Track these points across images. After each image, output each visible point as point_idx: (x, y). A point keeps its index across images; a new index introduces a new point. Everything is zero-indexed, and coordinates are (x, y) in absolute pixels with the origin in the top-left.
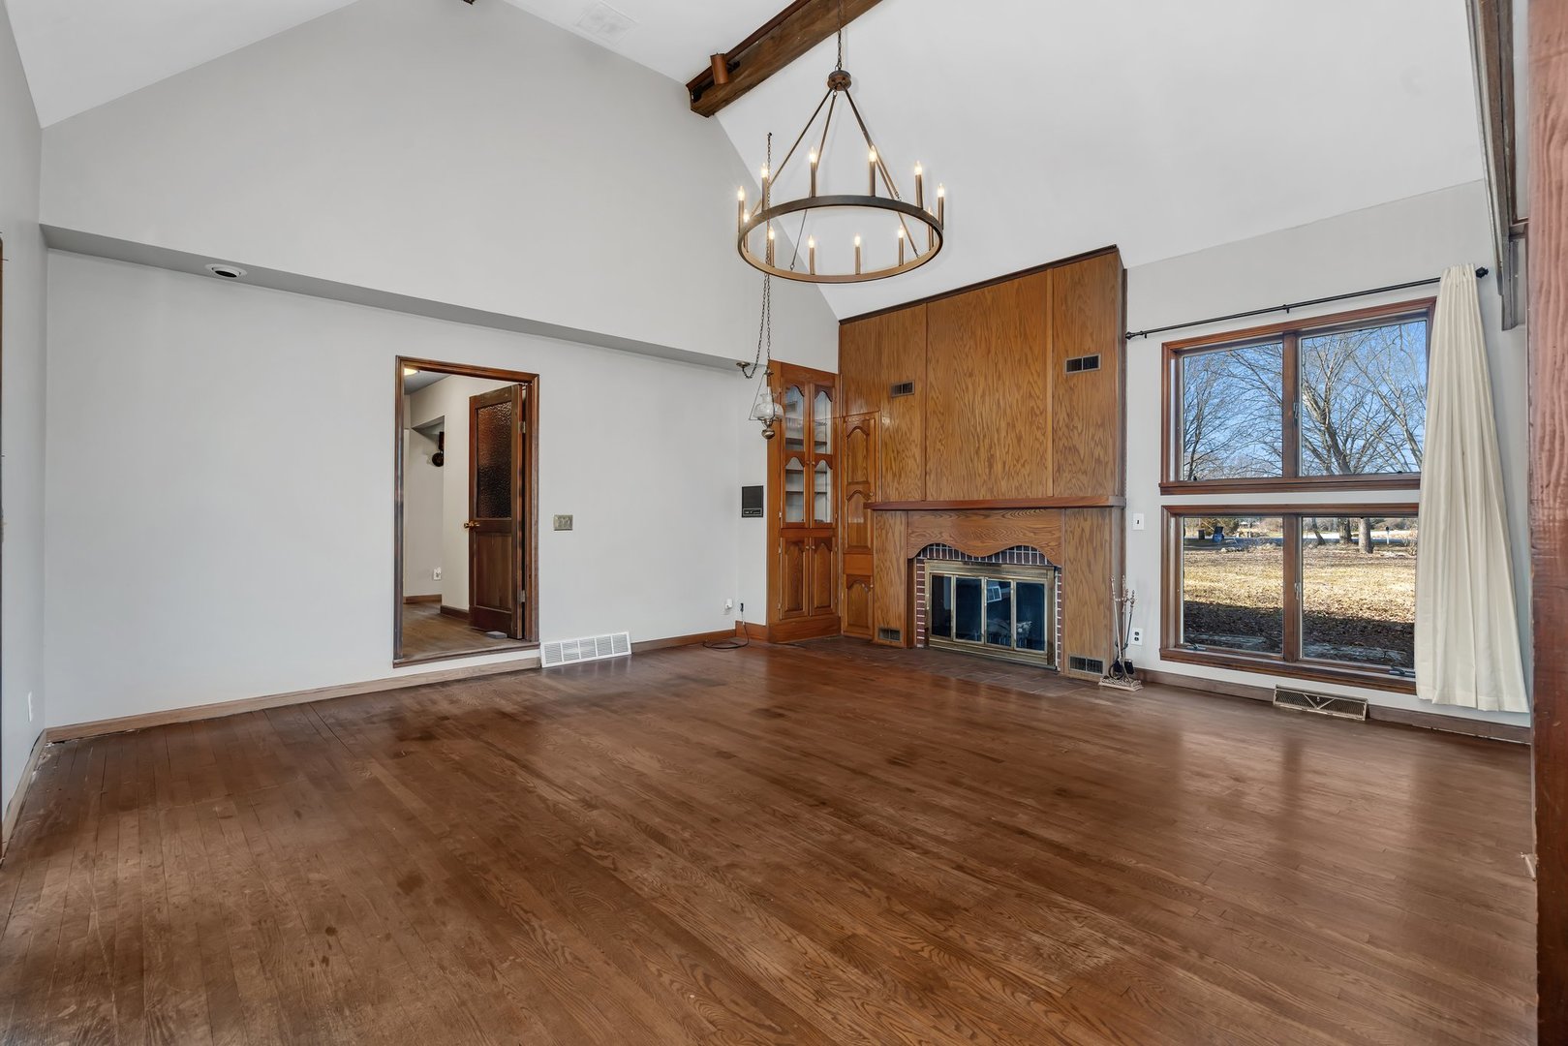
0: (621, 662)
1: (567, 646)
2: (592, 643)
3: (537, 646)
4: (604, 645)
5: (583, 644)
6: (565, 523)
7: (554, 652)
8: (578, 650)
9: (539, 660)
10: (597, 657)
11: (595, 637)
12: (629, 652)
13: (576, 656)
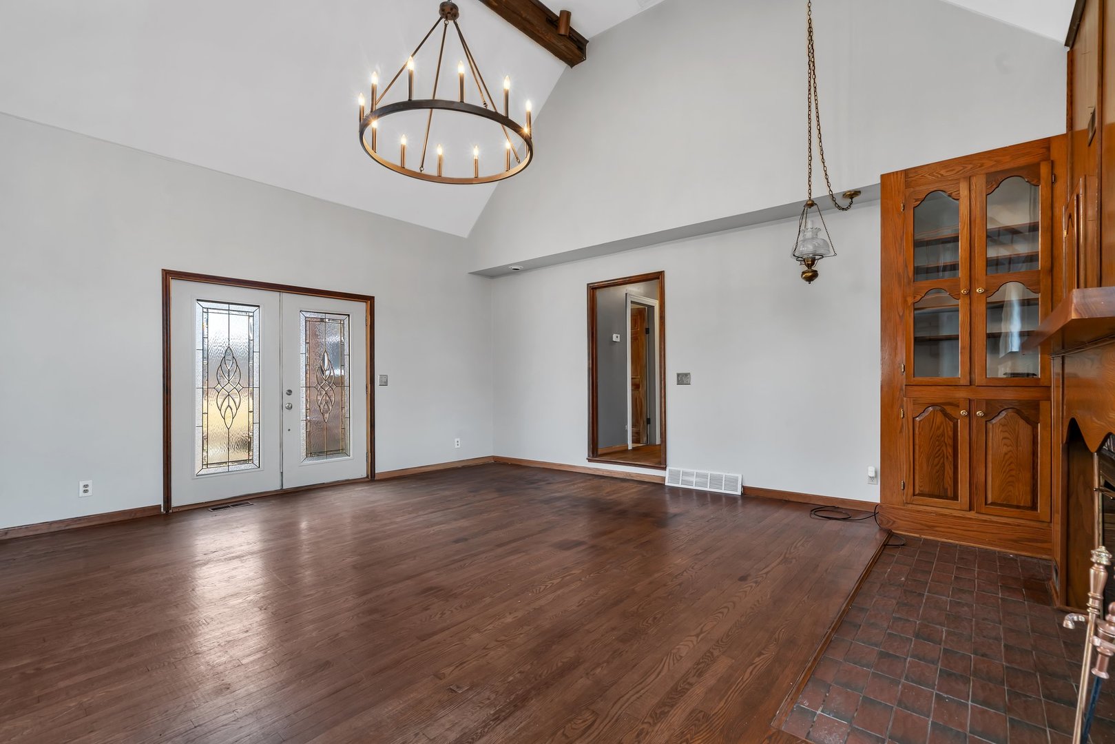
0: (731, 499)
1: (685, 474)
2: (705, 476)
3: (664, 469)
4: (716, 480)
5: (698, 475)
6: (683, 379)
7: (675, 475)
8: (694, 479)
9: (664, 479)
10: (708, 489)
11: (709, 473)
12: (739, 493)
13: (691, 483)
